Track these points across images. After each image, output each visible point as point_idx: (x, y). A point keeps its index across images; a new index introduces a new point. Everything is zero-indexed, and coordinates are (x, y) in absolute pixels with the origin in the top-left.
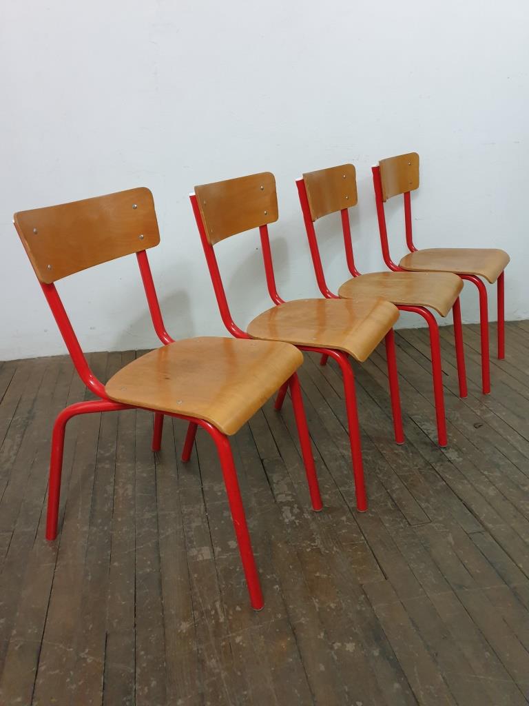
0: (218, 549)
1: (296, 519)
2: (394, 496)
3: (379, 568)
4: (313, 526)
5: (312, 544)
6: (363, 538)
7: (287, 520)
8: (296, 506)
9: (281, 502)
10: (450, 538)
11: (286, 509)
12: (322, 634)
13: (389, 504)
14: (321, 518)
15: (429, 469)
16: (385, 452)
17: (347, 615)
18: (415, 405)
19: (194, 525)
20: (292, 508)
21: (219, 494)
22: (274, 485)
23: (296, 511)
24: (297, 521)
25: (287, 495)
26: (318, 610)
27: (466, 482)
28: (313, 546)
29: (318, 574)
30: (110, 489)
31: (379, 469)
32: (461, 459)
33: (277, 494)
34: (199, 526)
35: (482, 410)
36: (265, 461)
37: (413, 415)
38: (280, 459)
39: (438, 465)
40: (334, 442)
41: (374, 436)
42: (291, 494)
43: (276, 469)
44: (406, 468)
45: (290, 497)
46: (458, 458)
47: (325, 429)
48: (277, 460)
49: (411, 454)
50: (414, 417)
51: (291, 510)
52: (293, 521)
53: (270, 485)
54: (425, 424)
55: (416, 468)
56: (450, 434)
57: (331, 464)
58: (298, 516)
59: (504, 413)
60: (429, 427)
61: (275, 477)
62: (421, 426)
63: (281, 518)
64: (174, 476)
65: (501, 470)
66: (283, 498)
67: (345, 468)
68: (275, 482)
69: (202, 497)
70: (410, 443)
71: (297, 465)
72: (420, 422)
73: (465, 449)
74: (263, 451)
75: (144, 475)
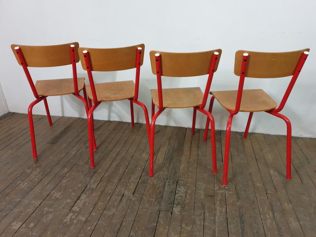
0: (24, 225)
1: (69, 221)
2: (124, 224)
4: (72, 228)
7: (65, 220)
8: (76, 214)
9: (73, 210)
11: (71, 214)
13: (117, 227)
14: (79, 225)
15: (157, 214)
16: (144, 198)
18: (188, 175)
20: (74, 214)
21: (53, 198)
22: (79, 200)
27: (167, 227)
30: (18, 182)
31: (132, 206)
33: (76, 206)
34: (29, 211)
35: (220, 188)
36: (88, 187)
37: (181, 180)
38: (95, 188)
39: (164, 213)
40: (127, 186)
41: (148, 188)
42: (81, 208)
43: (88, 193)
44: (145, 210)
45: (78, 209)
46: (178, 212)
47: (130, 178)
48: (93, 188)
49: (156, 203)
50: (180, 182)
51: (73, 216)
52: (67, 222)
53: (77, 200)
54: (181, 188)
55: (151, 211)
56: (188, 197)
57: (114, 197)
58: (71, 220)
59: (231, 193)
60: (181, 190)
61: (83, 196)
62: (178, 188)
63: (64, 219)
64: (46, 183)
65: (194, 226)
66: (75, 208)
67: (118, 201)
68: (81, 199)
69: (45, 197)
70: (162, 196)
71: (99, 193)
72: (180, 186)
73: (187, 208)
74: (92, 181)
75: (37, 180)
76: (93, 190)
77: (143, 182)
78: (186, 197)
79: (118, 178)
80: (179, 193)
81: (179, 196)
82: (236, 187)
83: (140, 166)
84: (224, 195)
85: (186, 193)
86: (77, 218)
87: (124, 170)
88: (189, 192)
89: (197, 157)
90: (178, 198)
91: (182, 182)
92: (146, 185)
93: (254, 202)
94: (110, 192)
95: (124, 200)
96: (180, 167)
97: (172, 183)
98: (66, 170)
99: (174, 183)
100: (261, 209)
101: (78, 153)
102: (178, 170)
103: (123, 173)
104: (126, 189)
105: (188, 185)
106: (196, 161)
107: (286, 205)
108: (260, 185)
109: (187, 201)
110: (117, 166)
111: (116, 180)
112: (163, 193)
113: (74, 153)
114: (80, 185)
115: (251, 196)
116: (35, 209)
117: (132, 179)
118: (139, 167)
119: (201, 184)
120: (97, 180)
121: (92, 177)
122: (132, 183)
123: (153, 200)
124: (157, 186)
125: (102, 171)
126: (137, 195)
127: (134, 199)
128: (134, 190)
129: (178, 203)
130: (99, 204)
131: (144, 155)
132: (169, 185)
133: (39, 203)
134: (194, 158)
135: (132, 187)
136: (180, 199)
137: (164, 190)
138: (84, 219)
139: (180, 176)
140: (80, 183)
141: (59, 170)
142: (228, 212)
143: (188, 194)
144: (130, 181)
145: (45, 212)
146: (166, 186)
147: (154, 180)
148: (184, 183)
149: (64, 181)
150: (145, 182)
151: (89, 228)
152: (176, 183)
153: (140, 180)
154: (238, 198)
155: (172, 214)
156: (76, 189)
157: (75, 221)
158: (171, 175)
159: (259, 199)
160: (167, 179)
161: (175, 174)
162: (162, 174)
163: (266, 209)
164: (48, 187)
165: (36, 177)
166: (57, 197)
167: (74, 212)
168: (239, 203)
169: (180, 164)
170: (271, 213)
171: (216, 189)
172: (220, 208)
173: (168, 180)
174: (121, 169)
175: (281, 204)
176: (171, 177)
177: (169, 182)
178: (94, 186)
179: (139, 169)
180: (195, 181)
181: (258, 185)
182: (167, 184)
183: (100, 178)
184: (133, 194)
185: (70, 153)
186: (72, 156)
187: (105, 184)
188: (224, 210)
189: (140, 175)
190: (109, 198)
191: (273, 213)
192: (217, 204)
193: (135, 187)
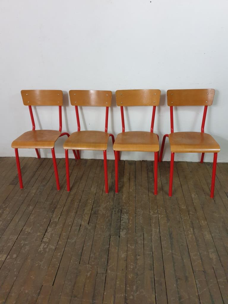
0: (9, 257)
2: (84, 248)
3: (54, 280)
4: (46, 255)
5: (40, 263)
6: (59, 265)
7: (39, 250)
8: (47, 244)
9: (43, 241)
10: (89, 274)
11: (43, 244)
12: (15, 302)
13: (80, 252)
14: (51, 252)
15: (108, 238)
16: (97, 226)
17: (28, 297)
18: (129, 204)
19: (9, 244)
21: (26, 232)
22: (47, 233)
23: (46, 246)
24: (42, 251)
25: (48, 239)
26: (21, 292)
27: (117, 248)
28: (40, 264)
29: (32, 277)
31: (89, 234)
32: (125, 236)
33: (45, 237)
34: (10, 245)
35: (154, 212)
36: (52, 221)
37: (124, 209)
38: (57, 221)
39: (113, 237)
40: (83, 217)
41: (99, 217)
42: (49, 239)
43: (53, 226)
44: (99, 236)
45: (48, 240)
46: (124, 235)
47: (84, 210)
48: (56, 222)
49: (107, 229)
50: (123, 210)
51: (44, 245)
52: (41, 251)
53: (45, 232)
54: (124, 215)
55: (103, 236)
56: (130, 222)
57: (73, 228)
58: (44, 249)
59: (162, 216)
60: (125, 217)
61: (50, 229)
62: (122, 215)
63: (38, 248)
64: (17, 221)
65: (136, 245)
66: (45, 240)
67: (77, 231)
68: (48, 231)
69: (20, 232)
70: (111, 223)
71: (61, 225)
72: (123, 213)
73: (130, 231)
74: (54, 216)
75: (9, 218)
76: (56, 224)
77: (95, 213)
78: (129, 222)
79: (74, 211)
80: (123, 220)
81: (123, 223)
82: (166, 211)
83: (90, 199)
84: (157, 218)
85: (129, 219)
86: (48, 247)
87: (78, 203)
88: (131, 218)
89: (135, 187)
90: (123, 224)
91: (125, 211)
92: (97, 216)
93: (180, 222)
94: (70, 223)
95: (82, 229)
96: (122, 197)
97: (117, 212)
98: (31, 208)
99: (119, 212)
100: (185, 227)
101: (38, 191)
102: (121, 200)
103: (77, 207)
104: (82, 220)
105: (129, 212)
106: (135, 190)
107: (203, 222)
108: (184, 208)
109: (130, 226)
110: (72, 201)
111: (73, 213)
112: (111, 221)
113: (34, 191)
114: (45, 220)
115: (177, 217)
116: (14, 243)
117: (86, 211)
118: (90, 201)
119: (140, 210)
120: (58, 215)
121: (53, 212)
122: (86, 214)
123: (104, 227)
124: (106, 215)
125: (61, 206)
126: (92, 225)
127: (89, 228)
128: (88, 220)
129: (123, 228)
130: (63, 234)
131: (92, 189)
132: (115, 214)
133: (16, 238)
134: (133, 189)
135: (87, 218)
136: (125, 225)
137: (112, 218)
138: (54, 248)
139: (123, 205)
140: (45, 218)
141: (25, 208)
142: (161, 231)
143: (130, 220)
144: (84, 214)
145: (22, 244)
146: (113, 215)
147: (103, 211)
148: (127, 211)
149: (32, 217)
150: (97, 213)
151: (59, 254)
152: (120, 211)
153: (92, 212)
154: (168, 220)
155: (119, 236)
156: (42, 224)
157: (47, 250)
158: (115, 205)
159: (184, 219)
160: (113, 208)
161: (119, 204)
162: (109, 205)
163: (188, 227)
164: (20, 224)
165: (8, 216)
166: (29, 232)
167: (45, 243)
168: (168, 224)
169: (122, 195)
170: (192, 229)
171: (151, 214)
172: (155, 229)
173: (114, 210)
174: (76, 203)
175: (199, 222)
176: (116, 207)
177: (115, 211)
178: (56, 220)
179: (90, 202)
180: (135, 209)
181: (183, 207)
182: (114, 212)
183: (59, 213)
184: (88, 224)
185: (31, 192)
186: (33, 194)
187: (65, 217)
188: (158, 230)
189: (92, 207)
190: (70, 228)
191: (193, 229)
192: (153, 226)
193: (89, 218)
